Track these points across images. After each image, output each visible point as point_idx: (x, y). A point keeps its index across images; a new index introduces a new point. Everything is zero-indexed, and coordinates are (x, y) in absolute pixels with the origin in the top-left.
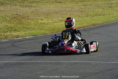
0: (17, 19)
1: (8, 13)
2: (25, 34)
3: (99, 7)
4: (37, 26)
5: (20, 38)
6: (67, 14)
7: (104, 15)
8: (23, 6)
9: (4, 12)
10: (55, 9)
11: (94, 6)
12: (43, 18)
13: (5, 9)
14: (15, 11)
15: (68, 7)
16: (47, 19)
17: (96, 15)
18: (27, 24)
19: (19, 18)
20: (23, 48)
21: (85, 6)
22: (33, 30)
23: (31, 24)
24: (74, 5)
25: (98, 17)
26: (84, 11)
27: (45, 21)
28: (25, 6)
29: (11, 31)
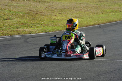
0: (30, 15)
1: (21, 8)
2: (38, 30)
3: (115, 4)
4: (51, 22)
5: (33, 35)
6: (82, 11)
7: (120, 12)
8: (37, 2)
9: (17, 7)
10: (70, 5)
11: (110, 2)
12: (57, 14)
13: (18, 5)
14: (28, 7)
15: (83, 3)
16: (61, 15)
17: (112, 12)
18: (41, 20)
19: (33, 14)
20: (36, 45)
21: (101, 2)
22: (46, 27)
23: (44, 20)
24: (90, 1)
25: (113, 14)
26: (100, 8)
27: (59, 17)
28: (38, 2)
29: (24, 27)
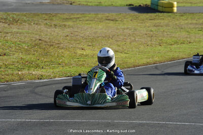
0: (40, 48)
1: (25, 36)
2: (53, 72)
3: (182, 30)
4: (75, 60)
5: (44, 80)
6: (127, 41)
7: (190, 43)
9: (18, 34)
10: (106, 31)
11: (173, 27)
12: (85, 47)
14: (36, 34)
15: (127, 28)
16: (91, 47)
17: (176, 43)
18: (58, 56)
19: (44, 46)
23: (63, 56)
24: (139, 25)
25: (179, 46)
26: (155, 36)
27: (88, 52)
28: (53, 26)
29: (29, 67)
